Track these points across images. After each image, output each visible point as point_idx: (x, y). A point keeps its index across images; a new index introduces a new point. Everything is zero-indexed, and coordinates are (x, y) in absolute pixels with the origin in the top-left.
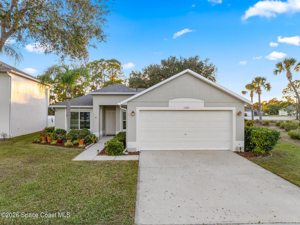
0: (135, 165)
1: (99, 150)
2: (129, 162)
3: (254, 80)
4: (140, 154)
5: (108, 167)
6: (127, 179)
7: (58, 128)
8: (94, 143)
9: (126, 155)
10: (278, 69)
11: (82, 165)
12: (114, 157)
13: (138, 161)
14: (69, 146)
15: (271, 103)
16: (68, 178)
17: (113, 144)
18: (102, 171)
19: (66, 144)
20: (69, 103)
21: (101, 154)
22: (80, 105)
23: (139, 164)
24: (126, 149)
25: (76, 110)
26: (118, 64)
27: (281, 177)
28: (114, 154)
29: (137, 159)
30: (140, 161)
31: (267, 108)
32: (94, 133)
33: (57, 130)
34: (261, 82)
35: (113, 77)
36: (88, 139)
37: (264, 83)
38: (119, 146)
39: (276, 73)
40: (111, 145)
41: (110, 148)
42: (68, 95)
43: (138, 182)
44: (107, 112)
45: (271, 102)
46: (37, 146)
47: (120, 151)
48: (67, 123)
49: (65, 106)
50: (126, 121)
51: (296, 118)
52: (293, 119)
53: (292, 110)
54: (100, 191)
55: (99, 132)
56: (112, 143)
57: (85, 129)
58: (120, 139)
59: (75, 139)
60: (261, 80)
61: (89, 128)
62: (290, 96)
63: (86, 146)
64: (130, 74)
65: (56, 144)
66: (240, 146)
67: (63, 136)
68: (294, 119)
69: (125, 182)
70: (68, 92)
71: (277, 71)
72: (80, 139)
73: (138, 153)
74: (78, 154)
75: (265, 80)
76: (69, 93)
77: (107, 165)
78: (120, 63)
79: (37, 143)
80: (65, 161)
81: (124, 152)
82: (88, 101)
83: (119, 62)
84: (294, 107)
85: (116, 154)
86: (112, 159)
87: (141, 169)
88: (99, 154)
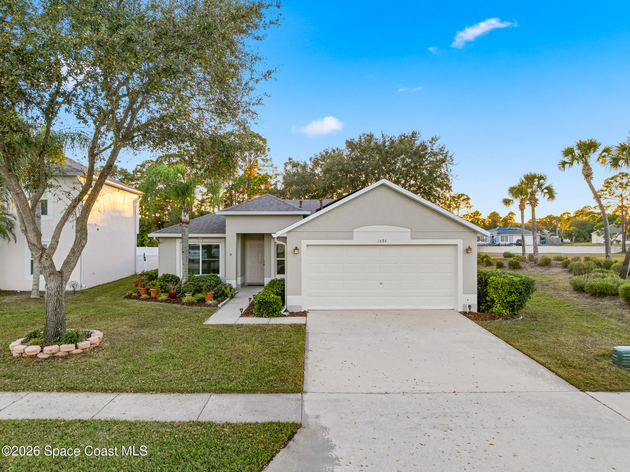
0: (301, 329)
1: (242, 309)
2: (291, 325)
3: (524, 180)
4: (308, 314)
5: (260, 332)
6: (290, 347)
7: (165, 273)
8: (230, 299)
9: (285, 316)
10: (567, 159)
11: (221, 330)
12: (268, 319)
13: (305, 325)
14: (191, 304)
15: (579, 216)
16: (207, 346)
17: (265, 299)
18: (254, 338)
19: (185, 300)
20: (187, 230)
21: (246, 315)
22: (202, 233)
23: (307, 328)
24: (285, 307)
25: (196, 240)
26: (261, 143)
27: (514, 347)
28: (268, 315)
29: (305, 323)
30: (308, 324)
31: (569, 227)
32: (228, 282)
33: (165, 276)
34: (536, 183)
35: (250, 168)
36: (220, 292)
37: (542, 185)
38: (276, 303)
39: (564, 166)
40: (263, 301)
41: (260, 306)
42: (185, 216)
43: (306, 351)
44: (248, 243)
45: (580, 214)
46: (136, 303)
47: (276, 311)
48: (183, 264)
49: (180, 235)
50: (284, 260)
51: (621, 250)
52: (616, 252)
53: (614, 234)
54: (256, 360)
55: (237, 279)
56: (264, 297)
57: (211, 274)
58: (275, 291)
59: (198, 290)
60: (536, 180)
61: (218, 273)
62: (608, 204)
63: (219, 303)
64: (286, 164)
65: (167, 300)
66: (468, 303)
67: (178, 286)
68: (618, 252)
69: (288, 351)
70: (184, 211)
71: (564, 164)
72: (208, 292)
73: (304, 314)
74: (210, 316)
75: (544, 179)
76: (186, 214)
77: (259, 330)
78: (264, 141)
79: (133, 298)
80: (194, 325)
81: (282, 311)
82: (214, 225)
83: (263, 137)
84: (618, 227)
85: (271, 314)
86: (265, 323)
87: (310, 335)
88: (242, 314)
